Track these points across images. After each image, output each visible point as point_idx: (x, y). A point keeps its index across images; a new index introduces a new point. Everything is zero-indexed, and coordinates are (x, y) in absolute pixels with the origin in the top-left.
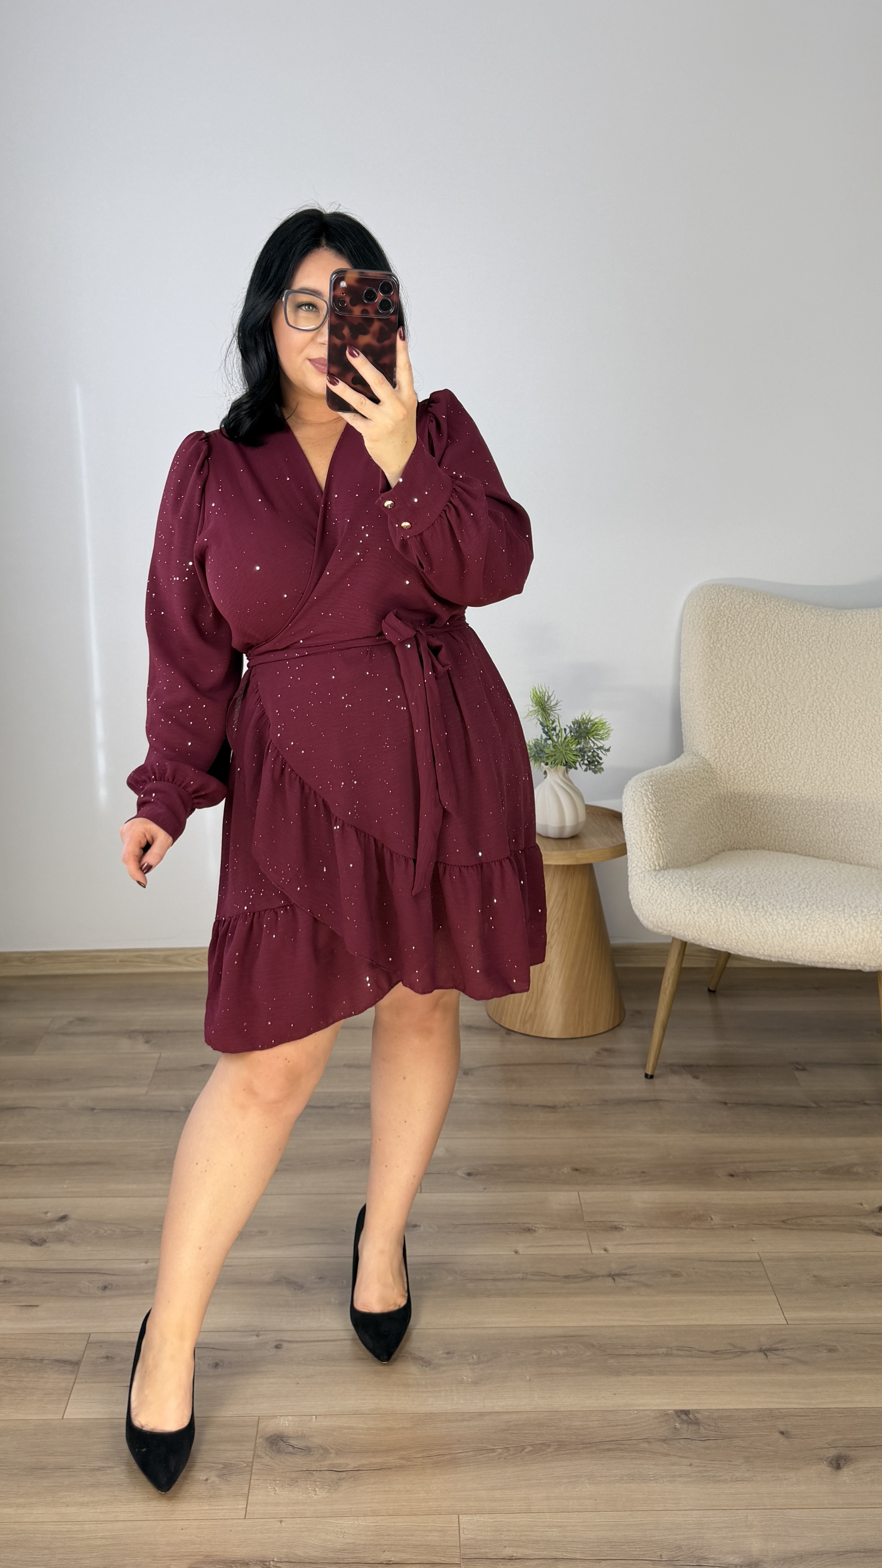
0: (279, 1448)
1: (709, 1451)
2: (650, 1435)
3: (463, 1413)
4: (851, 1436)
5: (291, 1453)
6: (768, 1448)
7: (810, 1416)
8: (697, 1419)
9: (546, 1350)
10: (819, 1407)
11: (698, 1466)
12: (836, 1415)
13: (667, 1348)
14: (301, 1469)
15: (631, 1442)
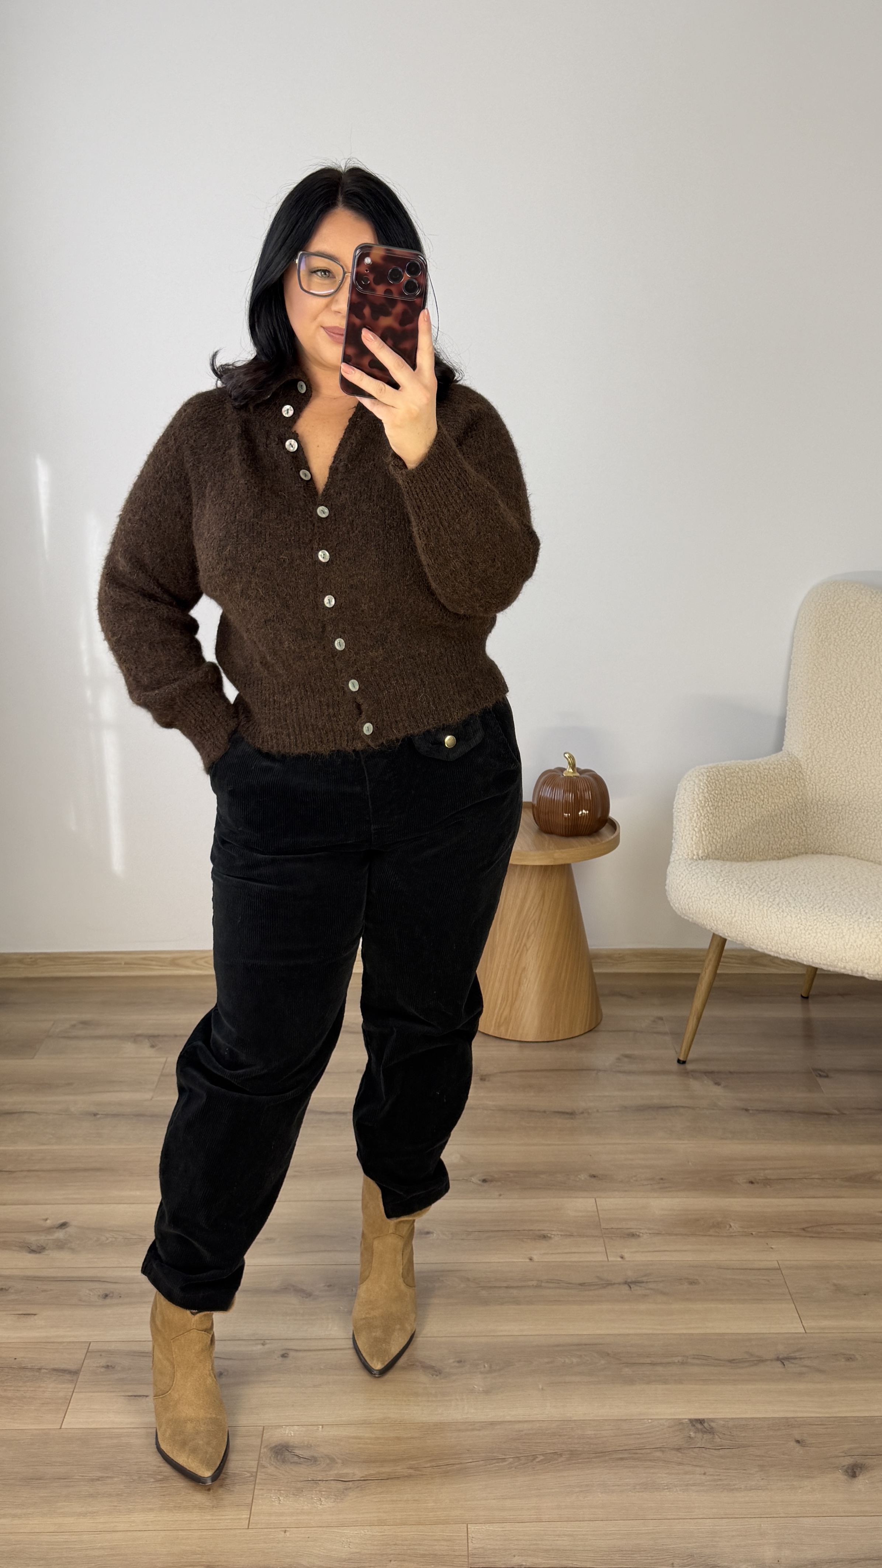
0: (285, 1457)
1: (723, 1461)
2: (665, 1444)
3: (475, 1423)
4: (867, 1445)
5: (297, 1463)
6: (782, 1456)
7: (825, 1425)
8: (712, 1428)
9: (560, 1359)
10: (835, 1415)
11: (711, 1475)
12: (853, 1423)
13: (684, 1356)
14: (306, 1479)
15: (645, 1451)
